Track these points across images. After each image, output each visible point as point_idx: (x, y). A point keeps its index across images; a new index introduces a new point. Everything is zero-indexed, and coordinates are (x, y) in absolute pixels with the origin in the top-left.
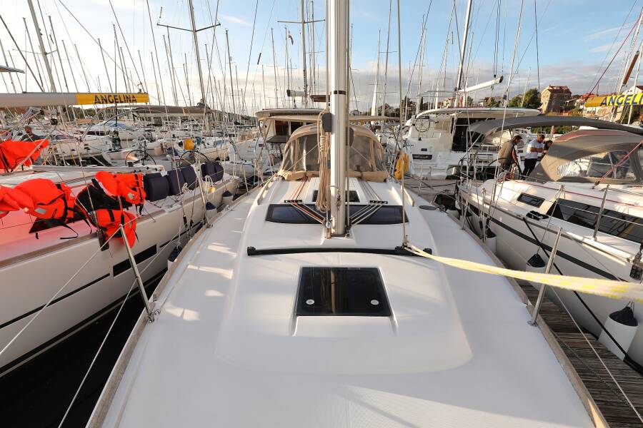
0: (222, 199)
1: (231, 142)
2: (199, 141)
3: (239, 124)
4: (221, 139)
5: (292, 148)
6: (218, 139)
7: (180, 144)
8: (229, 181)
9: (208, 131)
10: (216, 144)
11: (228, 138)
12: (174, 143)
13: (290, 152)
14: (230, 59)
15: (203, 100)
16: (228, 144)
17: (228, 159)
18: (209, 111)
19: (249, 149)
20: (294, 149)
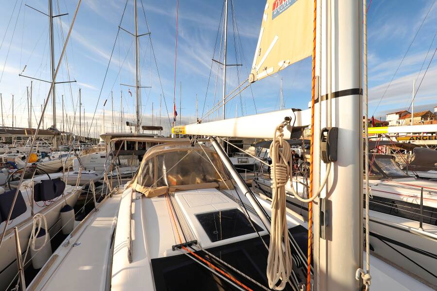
0: (59, 215)
1: (77, 155)
2: (45, 155)
3: (83, 142)
4: (67, 153)
5: (151, 165)
6: (63, 153)
7: (23, 158)
8: (70, 193)
9: (55, 147)
10: (61, 157)
11: (73, 152)
12: (16, 157)
13: (148, 169)
14: (81, 104)
15: (54, 126)
16: (73, 156)
17: (71, 169)
18: (59, 134)
19: (92, 160)
20: (153, 166)
